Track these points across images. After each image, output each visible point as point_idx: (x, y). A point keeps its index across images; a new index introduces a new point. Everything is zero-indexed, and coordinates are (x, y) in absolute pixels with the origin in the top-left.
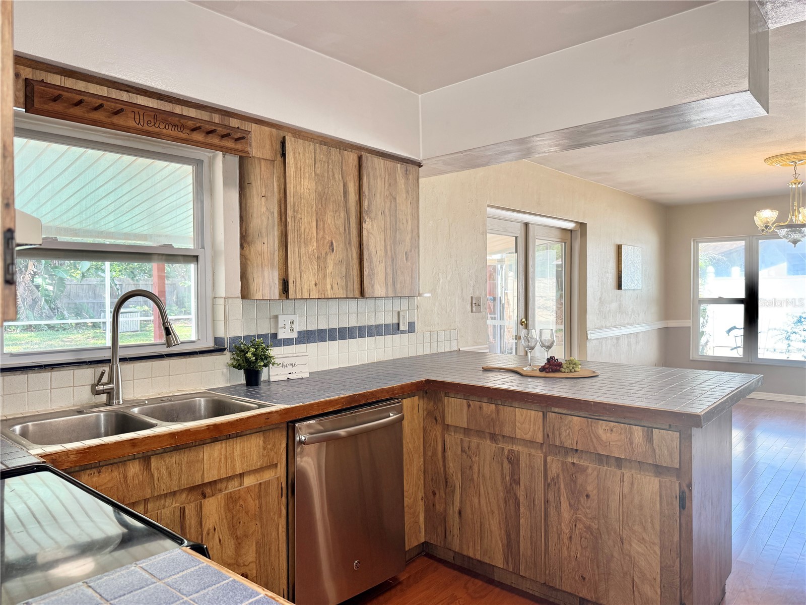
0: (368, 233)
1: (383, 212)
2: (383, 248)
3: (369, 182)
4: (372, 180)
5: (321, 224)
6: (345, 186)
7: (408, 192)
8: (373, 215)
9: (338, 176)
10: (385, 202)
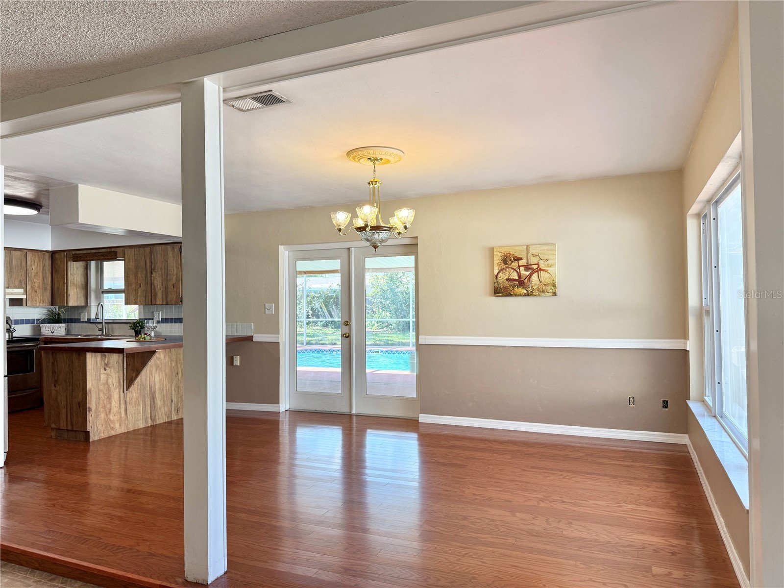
0: (154, 278)
1: (161, 268)
2: (161, 284)
3: (154, 257)
4: (155, 257)
5: (136, 277)
6: (145, 261)
7: (174, 257)
8: (156, 270)
9: (143, 258)
10: (162, 264)
